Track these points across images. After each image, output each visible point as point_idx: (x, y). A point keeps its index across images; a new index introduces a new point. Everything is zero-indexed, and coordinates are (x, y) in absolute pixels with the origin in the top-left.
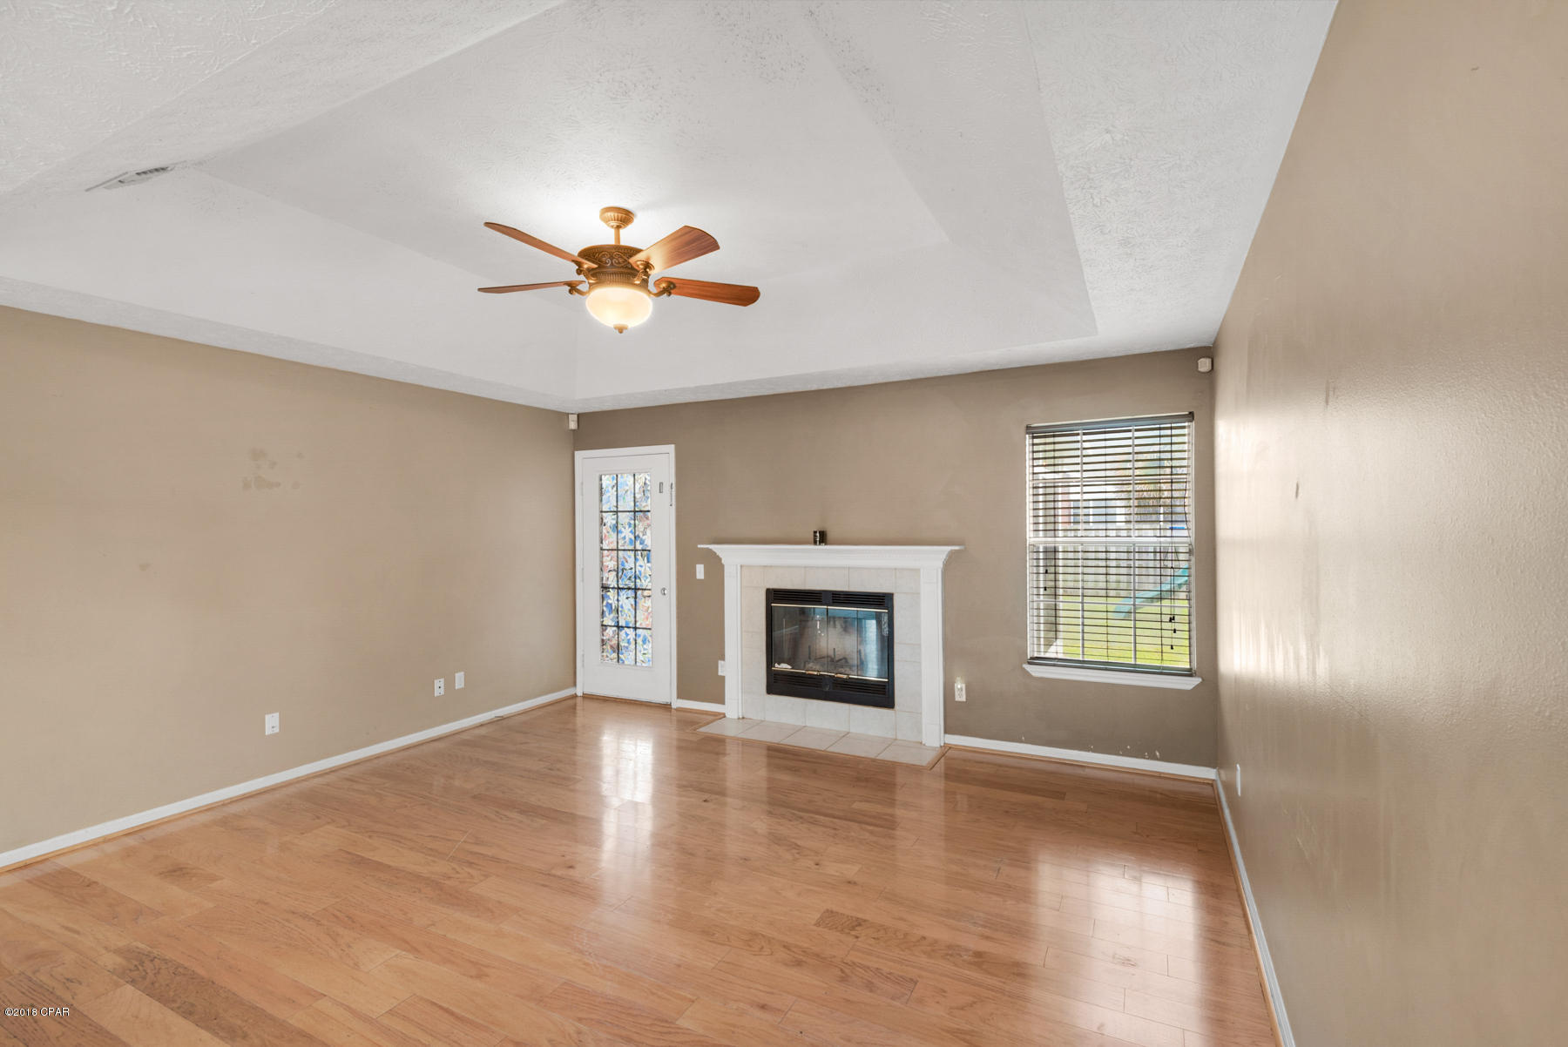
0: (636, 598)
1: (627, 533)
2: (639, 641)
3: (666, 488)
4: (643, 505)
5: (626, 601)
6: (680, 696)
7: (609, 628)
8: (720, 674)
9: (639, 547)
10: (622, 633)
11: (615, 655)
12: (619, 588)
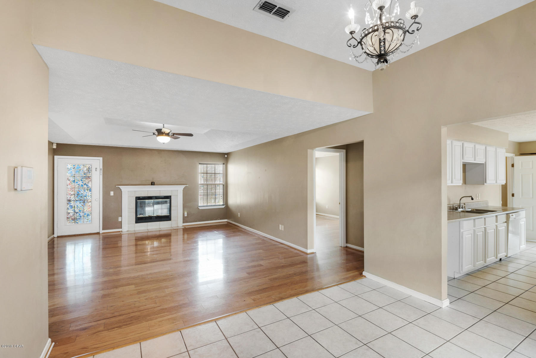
2: (86, 216)
3: (98, 170)
4: (88, 175)
5: (79, 204)
6: (104, 229)
7: (71, 213)
8: (119, 221)
10: (78, 214)
11: (74, 221)
12: (75, 200)
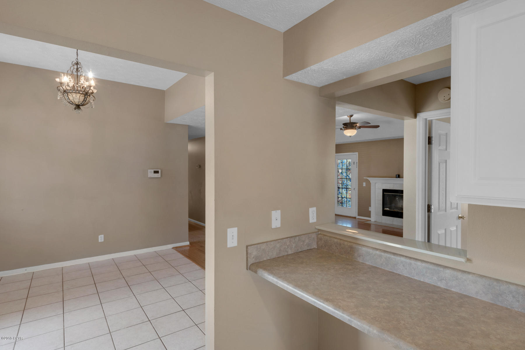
0: (347, 190)
1: (345, 174)
2: (348, 201)
3: (356, 163)
4: (349, 167)
5: (344, 191)
6: (359, 215)
7: (340, 198)
8: (369, 210)
9: (348, 178)
10: (343, 199)
11: (341, 204)
12: (342, 188)
